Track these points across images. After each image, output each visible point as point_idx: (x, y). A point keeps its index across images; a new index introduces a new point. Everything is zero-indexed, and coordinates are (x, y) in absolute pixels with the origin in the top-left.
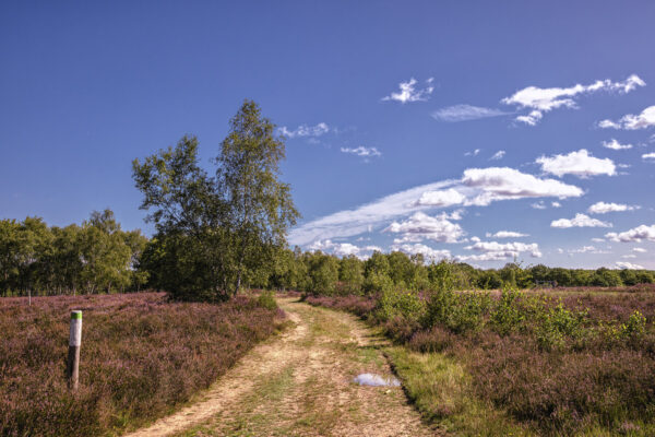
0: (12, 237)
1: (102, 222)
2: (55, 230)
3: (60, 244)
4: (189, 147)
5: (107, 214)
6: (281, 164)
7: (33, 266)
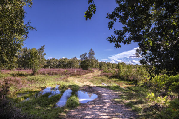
0: (63, 60)
1: (75, 58)
2: (69, 60)
3: (69, 62)
4: (86, 54)
5: (76, 57)
6: (95, 55)
7: (66, 65)
